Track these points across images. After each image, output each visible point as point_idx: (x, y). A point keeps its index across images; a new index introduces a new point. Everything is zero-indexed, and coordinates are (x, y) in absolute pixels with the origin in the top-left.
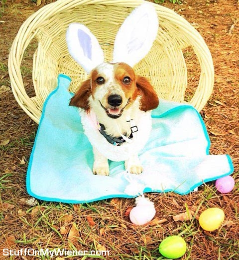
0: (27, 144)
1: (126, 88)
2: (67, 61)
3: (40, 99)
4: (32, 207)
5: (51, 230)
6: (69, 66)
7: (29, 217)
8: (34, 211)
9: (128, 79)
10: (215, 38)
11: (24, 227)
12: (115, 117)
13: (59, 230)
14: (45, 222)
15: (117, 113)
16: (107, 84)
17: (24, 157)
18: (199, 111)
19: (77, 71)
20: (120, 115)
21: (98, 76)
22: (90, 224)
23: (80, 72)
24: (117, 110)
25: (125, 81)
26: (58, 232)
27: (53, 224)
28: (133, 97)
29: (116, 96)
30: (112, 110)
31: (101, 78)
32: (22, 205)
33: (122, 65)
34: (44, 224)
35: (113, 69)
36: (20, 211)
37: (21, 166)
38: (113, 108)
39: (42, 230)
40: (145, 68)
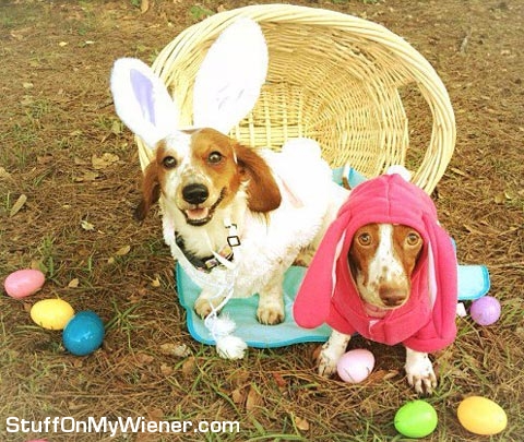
0: (159, 253)
1: (214, 172)
4: (182, 358)
5: (218, 397)
7: (180, 376)
8: (187, 366)
9: (216, 156)
10: (438, 61)
11: (174, 393)
12: (199, 224)
13: (231, 397)
14: (207, 383)
15: (202, 216)
16: (181, 169)
17: (156, 275)
20: (209, 219)
21: (165, 155)
22: (279, 385)
24: (201, 210)
25: (212, 159)
26: (229, 400)
27: (220, 385)
28: (231, 186)
29: (195, 186)
30: (192, 211)
31: (170, 158)
32: (166, 356)
33: (206, 132)
34: (205, 386)
35: (189, 142)
36: (163, 366)
37: (155, 289)
38: (194, 207)
39: (204, 397)
40: (329, 117)
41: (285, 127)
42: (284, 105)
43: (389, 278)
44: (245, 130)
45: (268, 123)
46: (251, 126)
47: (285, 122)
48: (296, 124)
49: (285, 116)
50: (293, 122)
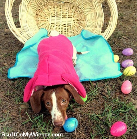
2: (41, 12)
3: (23, 29)
6: (42, 14)
18: (106, 40)
19: (46, 17)
23: (48, 18)
40: (83, 16)
41: (67, 18)
42: (68, 10)
43: (56, 118)
44: (53, 18)
45: (61, 16)
46: (56, 17)
47: (67, 16)
48: (71, 18)
49: (67, 14)
50: (70, 16)
